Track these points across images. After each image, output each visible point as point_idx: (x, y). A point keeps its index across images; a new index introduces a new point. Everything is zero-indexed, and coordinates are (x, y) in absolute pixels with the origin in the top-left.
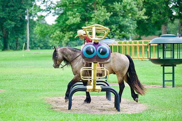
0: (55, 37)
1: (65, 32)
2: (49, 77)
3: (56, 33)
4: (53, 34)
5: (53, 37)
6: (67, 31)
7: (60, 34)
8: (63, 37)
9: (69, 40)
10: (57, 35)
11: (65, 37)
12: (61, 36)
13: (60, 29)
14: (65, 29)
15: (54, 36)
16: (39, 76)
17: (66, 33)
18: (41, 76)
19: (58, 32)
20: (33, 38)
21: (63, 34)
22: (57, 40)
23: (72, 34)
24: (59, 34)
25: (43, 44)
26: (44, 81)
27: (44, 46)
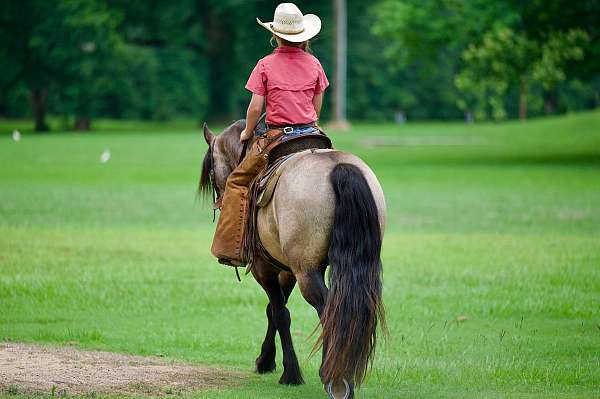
0: (489, 61)
1: (543, 34)
2: (485, 290)
3: (496, 39)
4: (479, 44)
5: (475, 59)
6: (556, 30)
7: (515, 43)
8: (533, 60)
9: (560, 75)
10: (499, 47)
11: (540, 56)
12: (520, 53)
13: (514, 16)
14: (542, 16)
15: (482, 53)
16: (428, 284)
17: (551, 35)
18: (438, 281)
19: (504, 33)
20: (362, 61)
21: (533, 45)
22: (498, 76)
23: (579, 42)
24: (510, 45)
25: (415, 93)
26: (460, 318)
27: (422, 102)
